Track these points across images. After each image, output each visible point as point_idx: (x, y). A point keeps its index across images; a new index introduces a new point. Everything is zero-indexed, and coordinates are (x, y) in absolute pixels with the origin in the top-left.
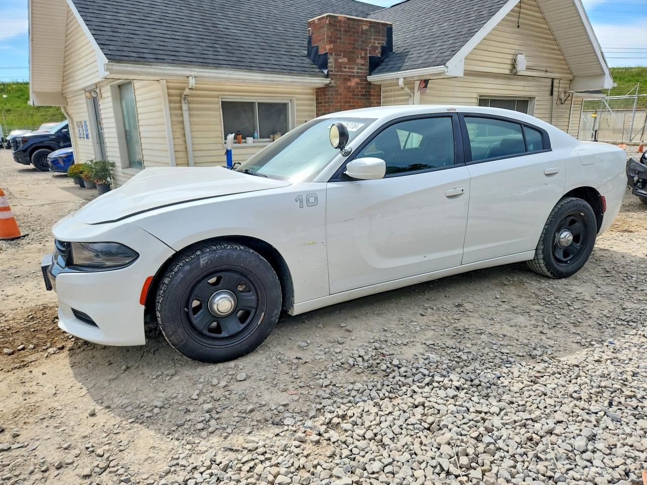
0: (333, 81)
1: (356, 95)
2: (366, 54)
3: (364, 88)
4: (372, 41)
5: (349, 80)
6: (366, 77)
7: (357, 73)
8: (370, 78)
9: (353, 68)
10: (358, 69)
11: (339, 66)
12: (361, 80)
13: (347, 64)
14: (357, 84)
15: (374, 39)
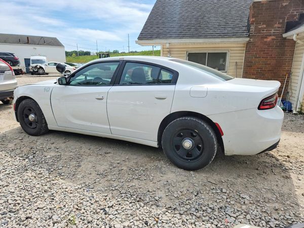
0: (252, 40)
1: (271, 46)
2: (284, 21)
3: (278, 42)
4: (291, 11)
5: (266, 38)
6: (281, 35)
7: (274, 33)
8: (284, 35)
9: (271, 30)
10: (274, 30)
11: (258, 31)
12: (276, 37)
13: (265, 28)
14: (273, 39)
15: (293, 10)
